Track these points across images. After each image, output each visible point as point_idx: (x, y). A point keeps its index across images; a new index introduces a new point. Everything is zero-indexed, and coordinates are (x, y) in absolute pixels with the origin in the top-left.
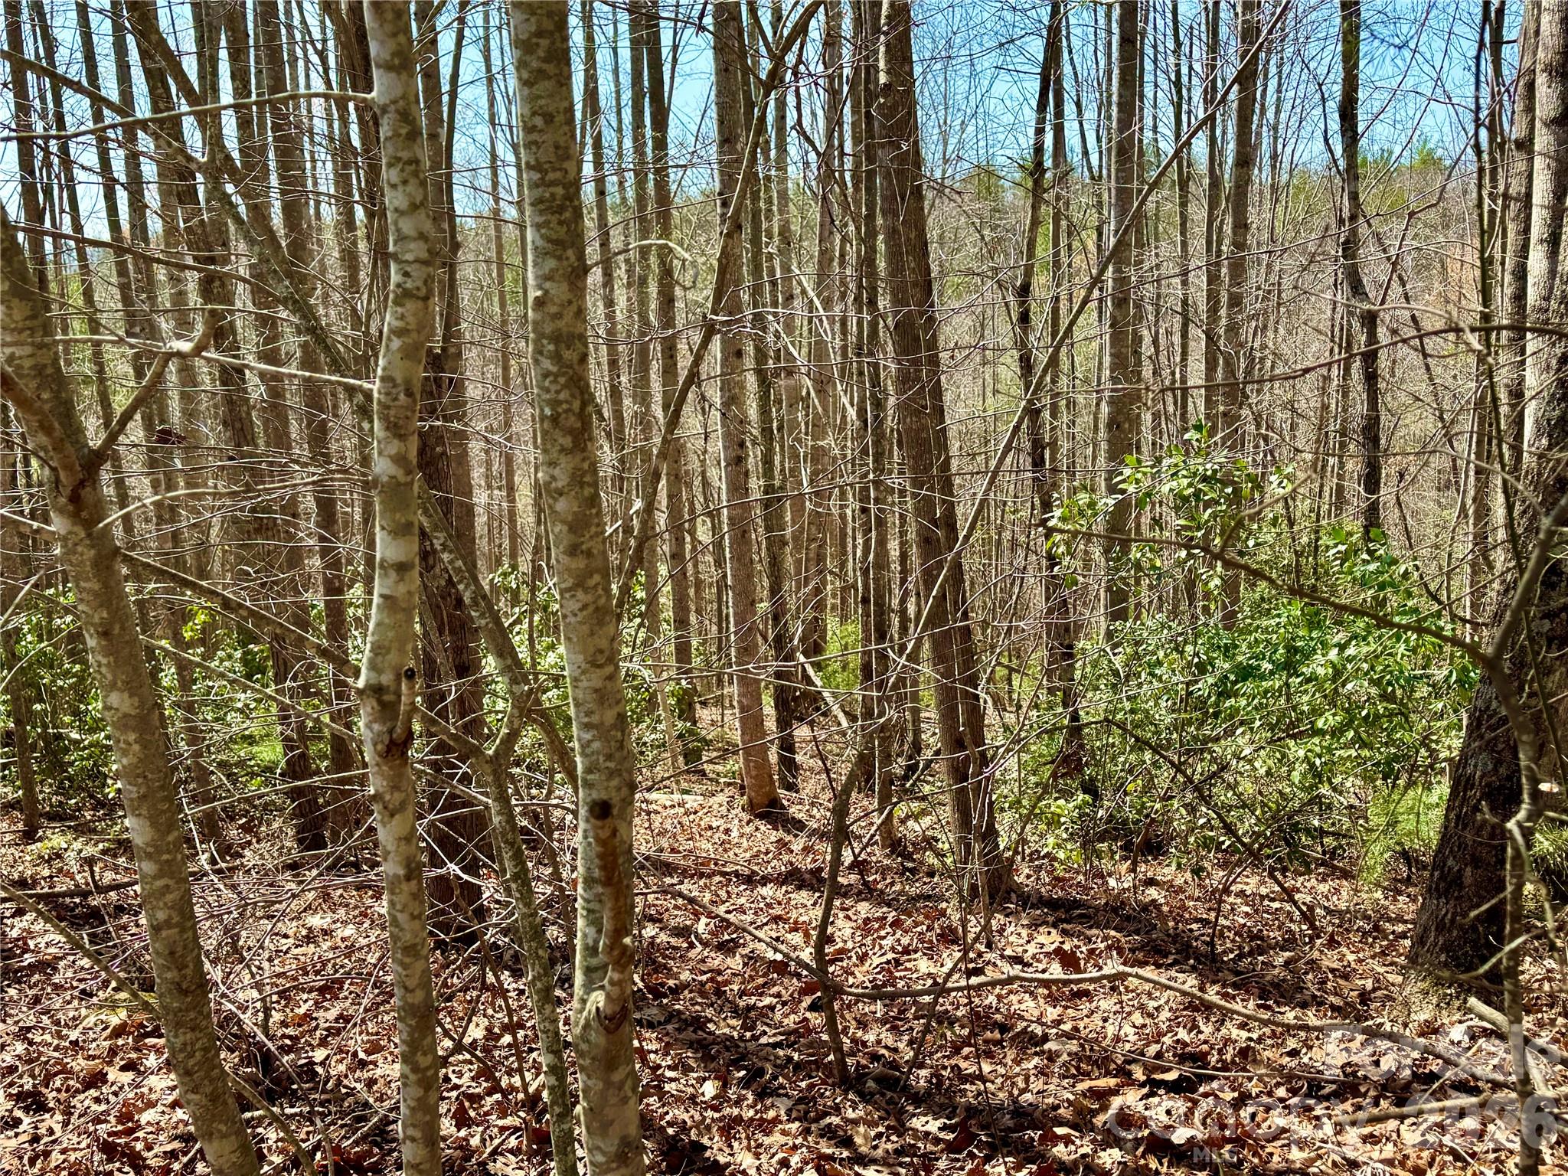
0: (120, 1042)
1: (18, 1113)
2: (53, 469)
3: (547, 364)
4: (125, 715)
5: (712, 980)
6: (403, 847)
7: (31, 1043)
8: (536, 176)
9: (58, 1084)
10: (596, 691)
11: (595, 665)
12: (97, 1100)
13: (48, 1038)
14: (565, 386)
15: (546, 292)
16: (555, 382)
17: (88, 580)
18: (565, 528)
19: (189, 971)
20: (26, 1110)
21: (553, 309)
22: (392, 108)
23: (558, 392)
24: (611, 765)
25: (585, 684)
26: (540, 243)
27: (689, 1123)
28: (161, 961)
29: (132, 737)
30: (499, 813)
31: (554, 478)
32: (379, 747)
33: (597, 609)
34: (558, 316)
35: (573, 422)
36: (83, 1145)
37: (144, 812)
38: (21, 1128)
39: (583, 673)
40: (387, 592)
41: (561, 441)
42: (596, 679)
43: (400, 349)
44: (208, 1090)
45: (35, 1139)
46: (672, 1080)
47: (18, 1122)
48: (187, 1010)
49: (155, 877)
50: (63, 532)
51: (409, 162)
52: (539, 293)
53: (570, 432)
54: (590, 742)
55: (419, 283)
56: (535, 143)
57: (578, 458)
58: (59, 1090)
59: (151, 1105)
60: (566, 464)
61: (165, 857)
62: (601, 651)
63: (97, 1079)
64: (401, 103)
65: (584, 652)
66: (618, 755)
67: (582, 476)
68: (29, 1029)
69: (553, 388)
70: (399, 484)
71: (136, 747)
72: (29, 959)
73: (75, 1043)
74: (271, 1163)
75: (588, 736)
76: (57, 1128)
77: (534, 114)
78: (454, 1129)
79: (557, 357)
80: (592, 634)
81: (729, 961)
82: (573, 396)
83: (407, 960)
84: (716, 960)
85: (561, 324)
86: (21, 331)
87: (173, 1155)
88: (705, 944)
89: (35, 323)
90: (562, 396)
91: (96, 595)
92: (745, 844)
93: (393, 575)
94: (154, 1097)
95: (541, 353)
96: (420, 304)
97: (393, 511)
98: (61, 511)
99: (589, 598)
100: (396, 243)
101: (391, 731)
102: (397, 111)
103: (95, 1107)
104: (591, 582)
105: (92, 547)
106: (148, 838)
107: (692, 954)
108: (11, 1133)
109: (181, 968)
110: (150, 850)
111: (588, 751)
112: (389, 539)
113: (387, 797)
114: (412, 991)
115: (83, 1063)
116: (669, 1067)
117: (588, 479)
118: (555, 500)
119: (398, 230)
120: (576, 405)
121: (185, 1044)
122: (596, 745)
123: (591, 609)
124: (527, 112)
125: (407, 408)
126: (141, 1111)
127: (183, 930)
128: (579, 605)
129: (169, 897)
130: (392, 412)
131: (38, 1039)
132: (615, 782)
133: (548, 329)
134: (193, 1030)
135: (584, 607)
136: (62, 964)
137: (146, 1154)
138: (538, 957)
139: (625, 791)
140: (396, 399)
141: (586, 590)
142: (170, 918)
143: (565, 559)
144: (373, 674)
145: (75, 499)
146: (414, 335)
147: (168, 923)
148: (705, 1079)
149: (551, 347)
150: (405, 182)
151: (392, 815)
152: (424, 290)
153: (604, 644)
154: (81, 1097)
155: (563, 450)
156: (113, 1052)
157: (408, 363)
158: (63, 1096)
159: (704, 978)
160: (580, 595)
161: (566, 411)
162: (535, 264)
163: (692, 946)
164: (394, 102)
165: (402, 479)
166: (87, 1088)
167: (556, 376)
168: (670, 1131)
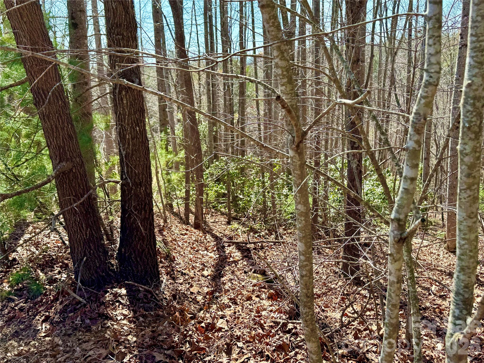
0: (255, 288)
1: (231, 304)
2: (294, 137)
3: (469, 108)
4: (302, 212)
5: (438, 308)
6: (397, 272)
7: (232, 284)
8: (474, 39)
9: (240, 297)
10: (469, 227)
11: (470, 217)
12: (250, 305)
13: (236, 283)
14: (475, 116)
15: (473, 81)
16: (471, 114)
17: (297, 170)
18: (467, 167)
19: (310, 291)
20: (232, 303)
21: (474, 87)
22: (434, 17)
23: (472, 118)
24: (471, 254)
25: (465, 224)
26: (472, 63)
27: (434, 357)
28: (302, 286)
29: (303, 218)
30: (407, 256)
31: (465, 149)
32: (396, 239)
33: (474, 197)
34: (477, 90)
35: (476, 129)
36: (247, 317)
37: (303, 241)
38: (231, 309)
39: (465, 220)
40: (406, 187)
41: (470, 136)
42: (470, 223)
43: (424, 103)
44: (311, 327)
45: (235, 313)
46: (425, 340)
47: (230, 307)
48: (308, 302)
49: (304, 261)
50: (292, 156)
51: (437, 37)
52: (470, 82)
53: (475, 133)
54: (464, 245)
55: (435, 80)
56: (477, 27)
57: (476, 142)
58: (240, 300)
59: (265, 310)
60: (471, 144)
61: (308, 256)
62: (473, 213)
63: (249, 299)
64: (438, 16)
65: (466, 212)
66: (474, 251)
67: (476, 149)
68: (232, 279)
69: (470, 116)
70: (416, 150)
71: (304, 222)
72: (231, 259)
73: (243, 286)
74: (301, 337)
75: (463, 242)
76: (240, 310)
77: (477, 16)
78: (353, 339)
79: (474, 105)
80: (470, 206)
81: (444, 302)
82: (477, 119)
83: (392, 309)
84: (439, 301)
85: (477, 93)
86: (288, 94)
87: (272, 327)
88: (435, 295)
89: (293, 91)
90: (473, 120)
91: (299, 175)
92: (445, 260)
93: (409, 181)
94: (265, 307)
95: (467, 103)
96: (434, 87)
97: (412, 159)
98: (292, 149)
99: (471, 193)
100: (428, 66)
101: (401, 234)
102: (436, 19)
103: (249, 306)
104: (473, 188)
105: (300, 161)
106: (303, 249)
107: (430, 297)
108: (229, 309)
109: (308, 289)
110: (304, 253)
111: (463, 248)
112: (409, 169)
113: (395, 255)
114: (392, 319)
115: (246, 293)
116: (424, 335)
117: (478, 150)
118: (464, 157)
119: (429, 61)
120: (478, 122)
121: (306, 312)
122: (466, 246)
123: (472, 197)
124: (475, 15)
125: (423, 124)
126: (262, 311)
127: (310, 278)
128: (468, 195)
129: (307, 268)
130: (418, 125)
131: (234, 283)
132: (472, 260)
133: (471, 94)
134: (309, 308)
135: (470, 196)
136: (240, 262)
137: (265, 325)
138: (416, 306)
139: (475, 264)
140: (420, 121)
141: (471, 190)
142: (307, 274)
143: (464, 179)
144: (397, 215)
145: (298, 146)
146: (430, 98)
147: (306, 276)
148: (438, 342)
149: (472, 101)
150: (435, 44)
151: (395, 262)
152: (436, 82)
153: (474, 210)
154: (246, 303)
155: (470, 139)
156: (253, 291)
157: (426, 108)
158: (242, 301)
159: (435, 306)
160: (468, 192)
161: (474, 125)
162: (469, 71)
163: (430, 294)
164: (435, 15)
165: (417, 149)
166: (247, 300)
167: (472, 112)
168: (428, 358)
